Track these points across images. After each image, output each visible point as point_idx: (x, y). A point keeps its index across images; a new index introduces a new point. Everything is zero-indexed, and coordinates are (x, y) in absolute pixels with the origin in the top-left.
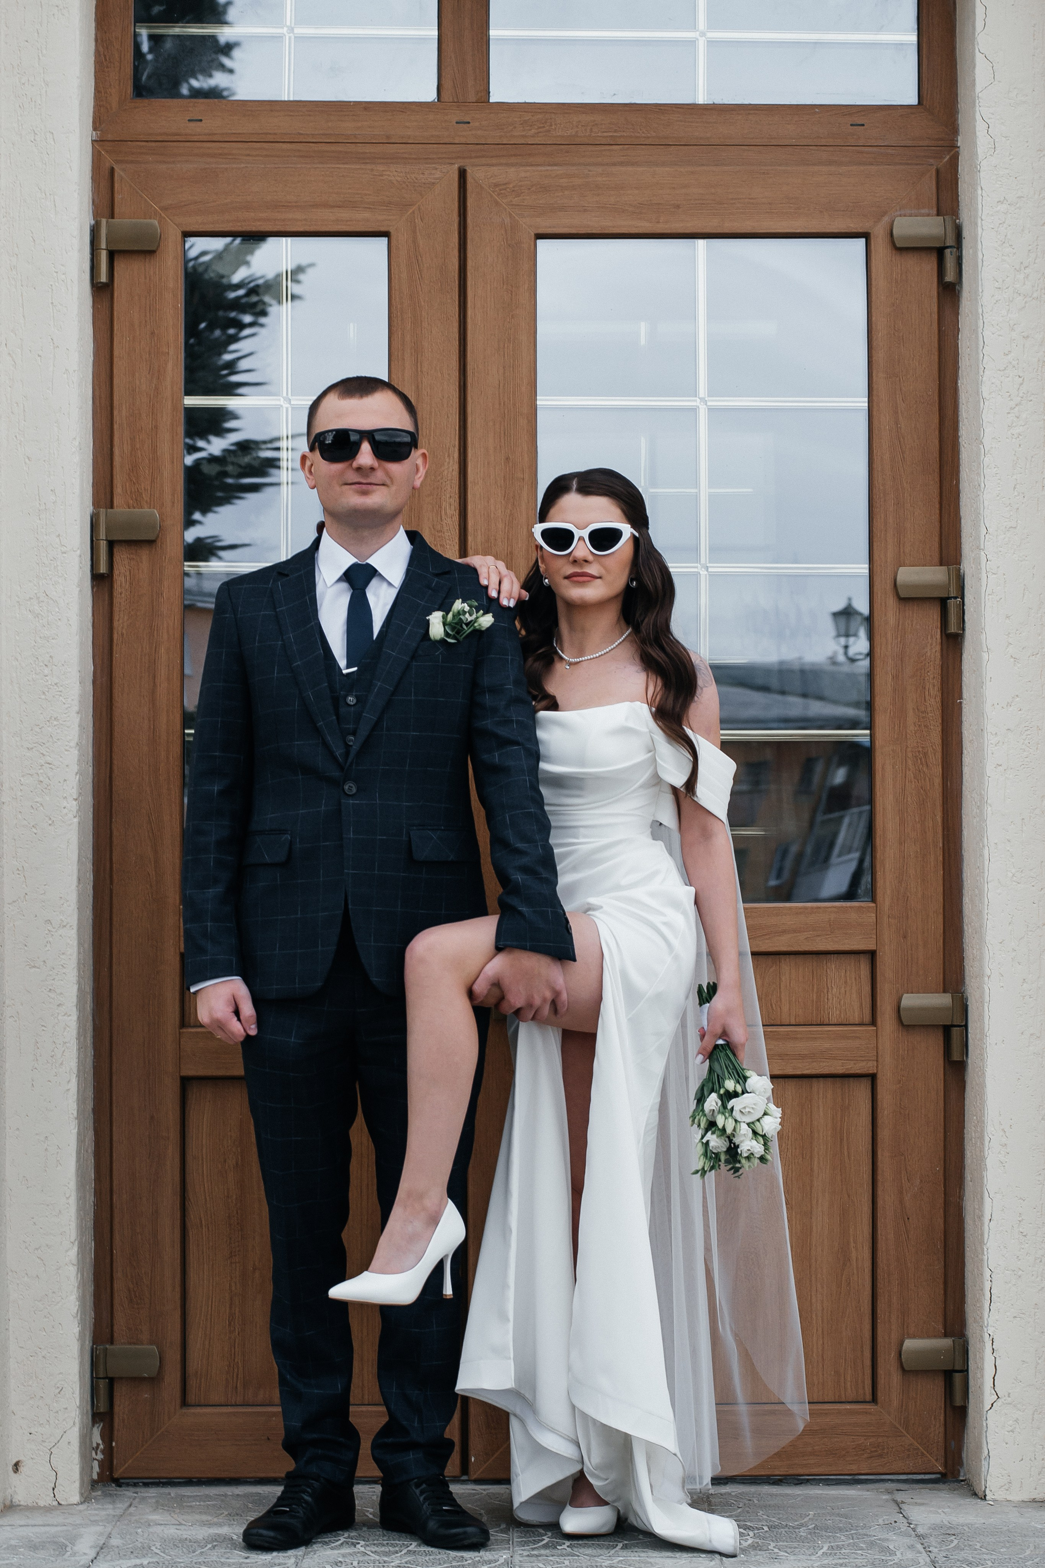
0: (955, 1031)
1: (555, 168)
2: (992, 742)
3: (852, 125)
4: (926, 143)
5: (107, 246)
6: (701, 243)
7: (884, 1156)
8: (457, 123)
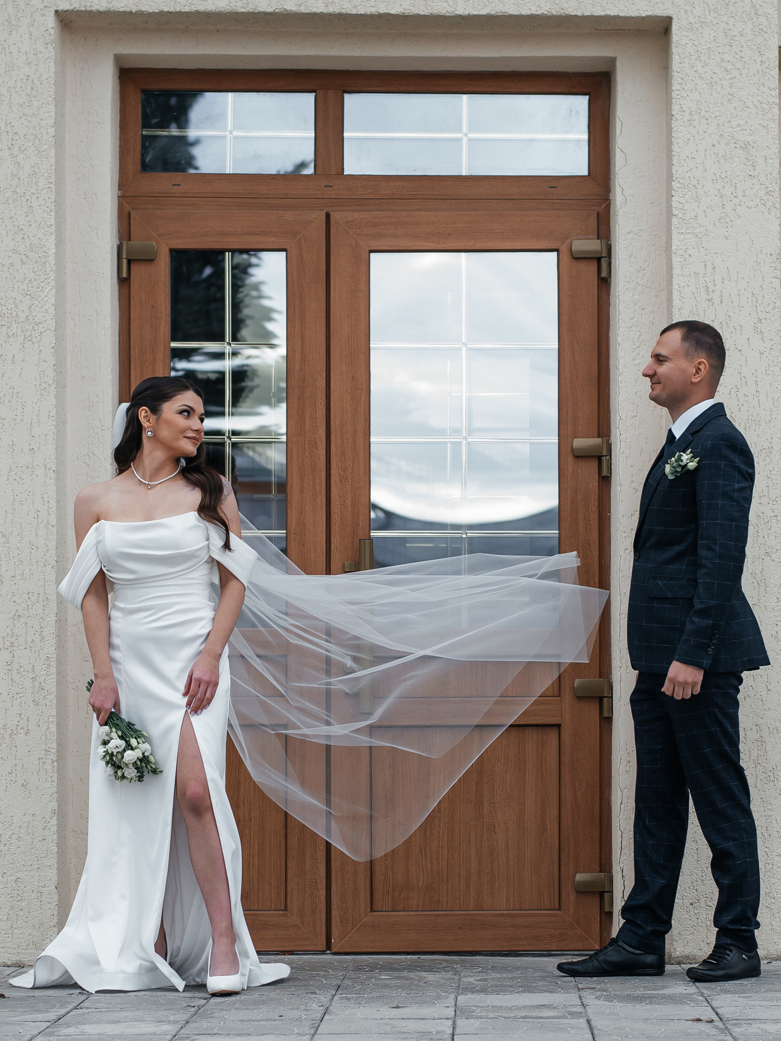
0: (605, 700)
1: (381, 212)
2: (623, 536)
3: (550, 187)
4: (593, 197)
5: (127, 256)
6: (463, 254)
7: (566, 771)
8: (325, 186)
